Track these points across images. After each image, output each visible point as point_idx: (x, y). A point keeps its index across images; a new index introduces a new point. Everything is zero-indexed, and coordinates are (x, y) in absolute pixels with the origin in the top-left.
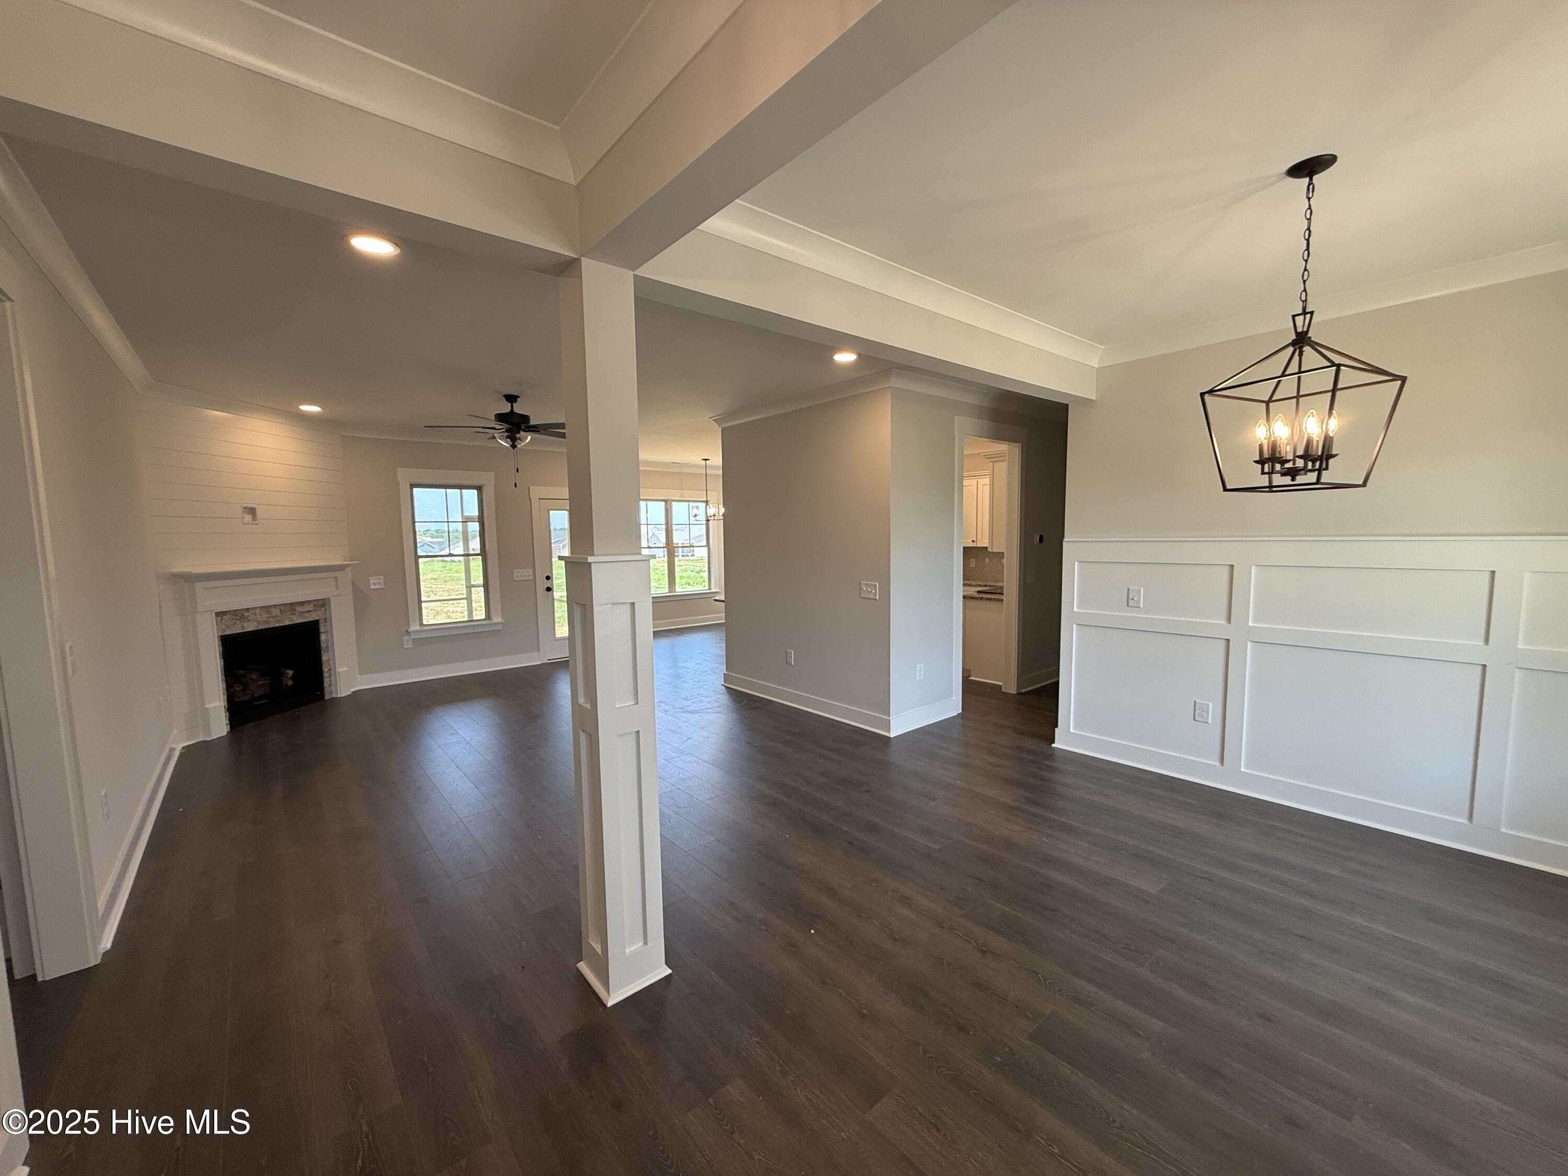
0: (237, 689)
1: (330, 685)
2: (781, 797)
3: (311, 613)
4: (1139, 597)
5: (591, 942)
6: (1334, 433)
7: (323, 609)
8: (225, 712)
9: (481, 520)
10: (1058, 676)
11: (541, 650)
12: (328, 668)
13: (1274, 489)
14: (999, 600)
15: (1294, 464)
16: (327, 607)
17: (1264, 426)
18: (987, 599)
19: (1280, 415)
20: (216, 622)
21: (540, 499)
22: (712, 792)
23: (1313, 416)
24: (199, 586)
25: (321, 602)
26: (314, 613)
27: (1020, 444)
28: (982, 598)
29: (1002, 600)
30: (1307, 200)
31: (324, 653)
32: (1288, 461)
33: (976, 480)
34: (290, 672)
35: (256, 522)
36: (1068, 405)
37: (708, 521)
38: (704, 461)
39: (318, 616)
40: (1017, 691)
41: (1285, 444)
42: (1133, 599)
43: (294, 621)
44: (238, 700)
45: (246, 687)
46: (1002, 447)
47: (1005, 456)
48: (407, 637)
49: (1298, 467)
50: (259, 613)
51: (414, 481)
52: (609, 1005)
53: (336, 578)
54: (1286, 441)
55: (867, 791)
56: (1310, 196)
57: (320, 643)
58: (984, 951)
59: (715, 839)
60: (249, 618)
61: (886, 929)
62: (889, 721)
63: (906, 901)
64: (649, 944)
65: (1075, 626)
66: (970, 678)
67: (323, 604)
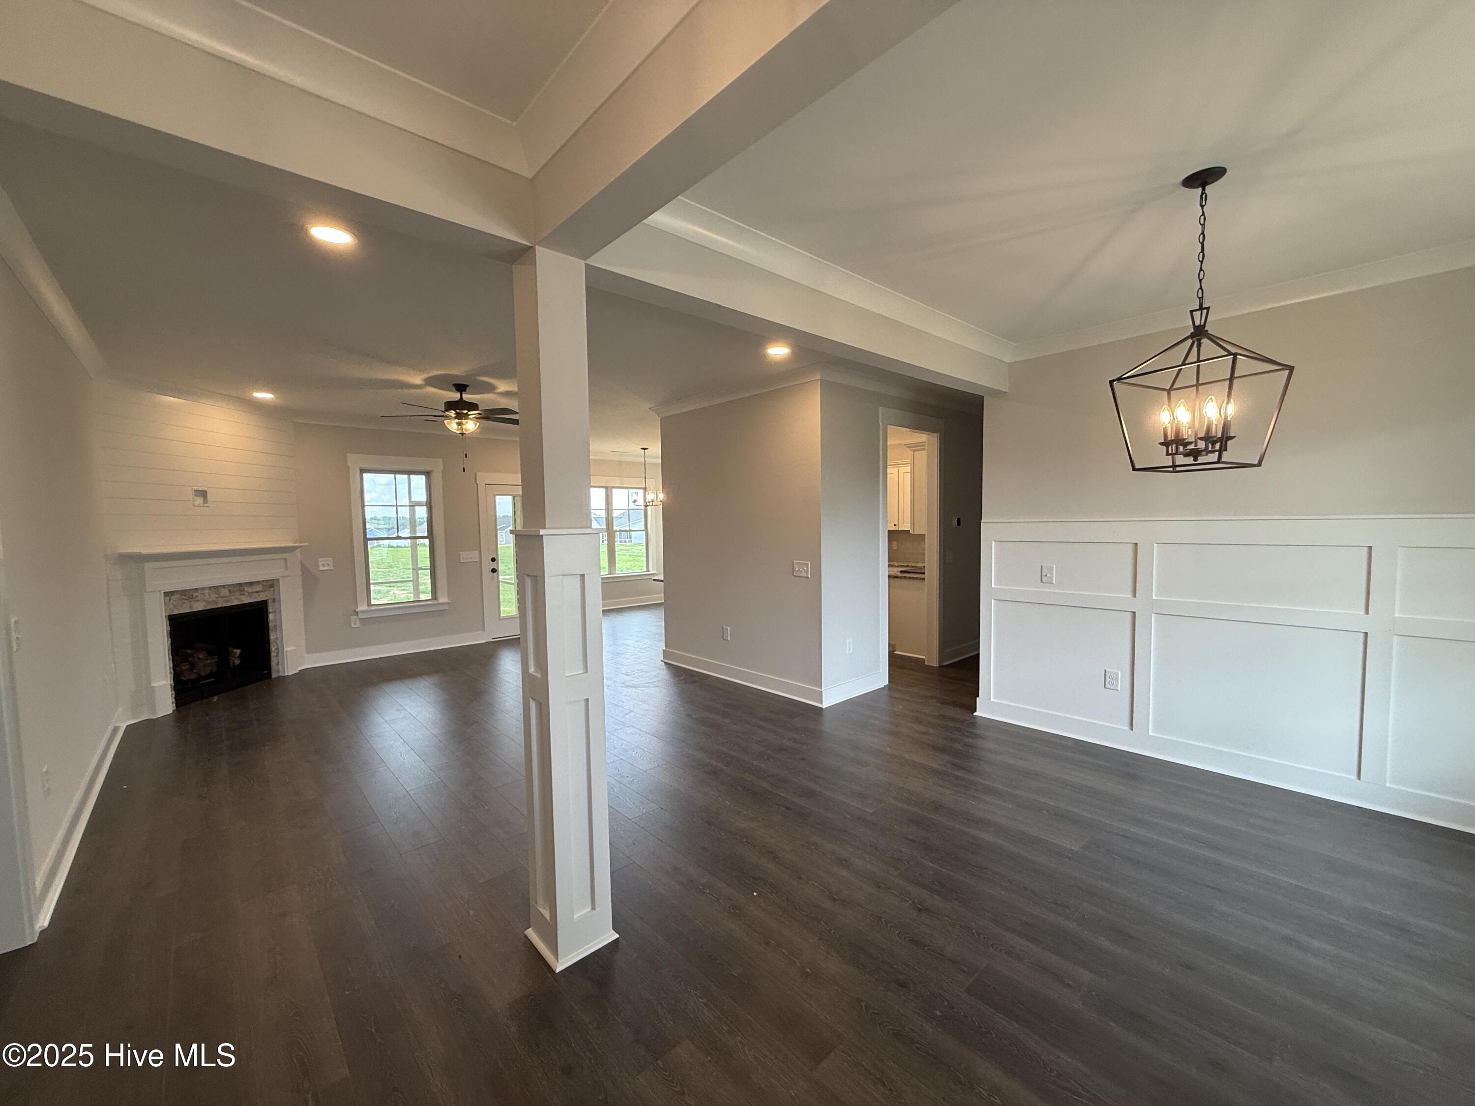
0: (184, 668)
1: (278, 664)
2: (720, 766)
3: (260, 594)
4: (1052, 574)
5: (539, 908)
6: (1231, 417)
7: (272, 589)
8: (171, 691)
9: (429, 505)
10: (979, 649)
11: (486, 629)
12: (276, 647)
13: (1178, 469)
14: (921, 579)
15: (1196, 446)
16: (276, 587)
17: (1167, 411)
18: (910, 578)
19: (1182, 400)
20: (165, 602)
21: (486, 484)
22: (654, 762)
23: (1212, 401)
24: (148, 566)
25: (270, 583)
26: (262, 593)
27: (939, 434)
28: (905, 577)
29: (924, 579)
30: (1200, 208)
31: (272, 632)
32: (1191, 443)
33: (897, 469)
34: (238, 652)
35: (205, 505)
36: (983, 397)
37: (646, 506)
38: (643, 450)
39: (266, 596)
40: (939, 664)
41: (1187, 428)
42: (1046, 575)
43: (243, 601)
44: (185, 679)
45: (193, 666)
46: (922, 437)
47: (924, 445)
48: (355, 617)
49: (1199, 448)
50: (208, 593)
51: (364, 466)
52: (558, 971)
53: (286, 559)
54: (1187, 425)
55: (803, 759)
56: (1204, 204)
57: (268, 622)
58: (920, 909)
59: (658, 807)
60: (197, 599)
61: (825, 890)
62: (822, 692)
63: (843, 862)
64: (598, 909)
65: (993, 601)
66: (895, 653)
67: (272, 584)
